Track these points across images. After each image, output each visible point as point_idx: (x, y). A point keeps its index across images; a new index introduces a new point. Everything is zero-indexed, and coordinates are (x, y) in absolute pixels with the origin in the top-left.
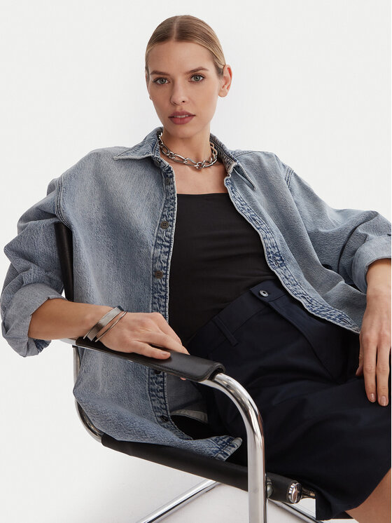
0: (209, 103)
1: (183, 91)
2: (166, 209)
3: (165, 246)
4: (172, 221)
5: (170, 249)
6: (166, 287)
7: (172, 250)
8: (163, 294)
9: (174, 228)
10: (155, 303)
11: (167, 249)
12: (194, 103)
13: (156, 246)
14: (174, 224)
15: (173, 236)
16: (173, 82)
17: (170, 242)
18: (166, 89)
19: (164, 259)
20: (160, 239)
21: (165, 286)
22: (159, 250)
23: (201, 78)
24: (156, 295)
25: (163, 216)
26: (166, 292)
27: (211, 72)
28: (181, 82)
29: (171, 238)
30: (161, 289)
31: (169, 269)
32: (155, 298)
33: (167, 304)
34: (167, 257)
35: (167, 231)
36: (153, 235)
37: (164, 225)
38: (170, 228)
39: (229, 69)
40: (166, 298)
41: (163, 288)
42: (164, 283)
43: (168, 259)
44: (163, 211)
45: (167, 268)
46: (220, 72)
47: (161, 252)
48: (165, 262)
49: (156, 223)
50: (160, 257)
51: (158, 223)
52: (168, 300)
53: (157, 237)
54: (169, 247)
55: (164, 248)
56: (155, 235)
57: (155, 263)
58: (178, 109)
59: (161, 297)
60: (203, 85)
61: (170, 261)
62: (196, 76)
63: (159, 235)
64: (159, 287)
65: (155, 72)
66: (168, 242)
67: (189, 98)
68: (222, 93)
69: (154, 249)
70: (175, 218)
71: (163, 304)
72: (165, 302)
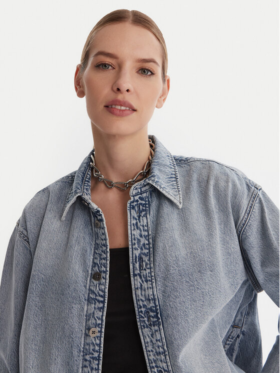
2: (96, 256)
3: (99, 301)
4: (105, 272)
5: (104, 305)
6: (100, 347)
7: (106, 305)
8: (96, 355)
9: (108, 281)
10: (85, 366)
11: (101, 305)
12: (138, 95)
13: (89, 301)
14: (108, 276)
15: (107, 290)
17: (104, 297)
19: (98, 316)
20: (93, 292)
21: (99, 345)
22: (93, 306)
23: (149, 73)
24: (88, 357)
25: (94, 264)
26: (100, 352)
29: (104, 292)
30: (94, 350)
31: (104, 326)
32: (86, 360)
33: (100, 366)
34: (101, 314)
35: (100, 284)
36: (85, 287)
37: (96, 276)
38: (104, 281)
40: (99, 360)
41: (97, 348)
42: (98, 342)
43: (102, 316)
44: (95, 258)
45: (102, 324)
47: (95, 308)
48: (99, 319)
49: (88, 271)
50: (94, 313)
51: (90, 272)
52: (101, 362)
53: (90, 290)
54: (103, 302)
55: (97, 303)
56: (88, 287)
57: (89, 320)
59: (94, 358)
61: (104, 318)
63: (92, 288)
64: (92, 347)
66: (101, 296)
67: (134, 89)
69: (88, 305)
70: (108, 269)
71: (95, 366)
72: (98, 365)
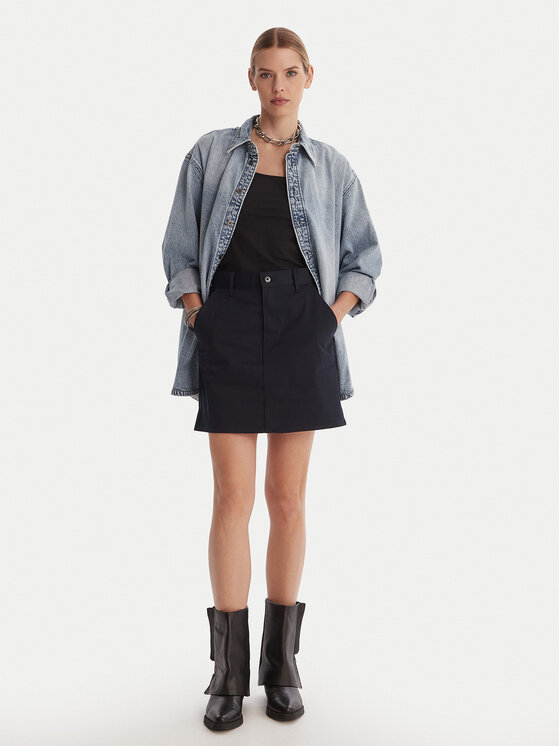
0: (299, 93)
1: (282, 83)
3: (237, 205)
4: (245, 190)
5: (239, 208)
9: (245, 195)
14: (246, 192)
16: (275, 77)
17: (240, 203)
18: (268, 81)
19: (234, 214)
23: (294, 74)
27: (301, 70)
28: (281, 76)
35: (240, 195)
36: (230, 196)
39: (312, 69)
43: (237, 214)
46: (306, 70)
47: (233, 209)
51: (235, 188)
53: (233, 198)
54: (239, 206)
55: (235, 206)
56: (232, 196)
58: (278, 96)
60: (294, 79)
61: (238, 216)
62: (291, 72)
65: (261, 69)
67: (286, 88)
68: (307, 87)
